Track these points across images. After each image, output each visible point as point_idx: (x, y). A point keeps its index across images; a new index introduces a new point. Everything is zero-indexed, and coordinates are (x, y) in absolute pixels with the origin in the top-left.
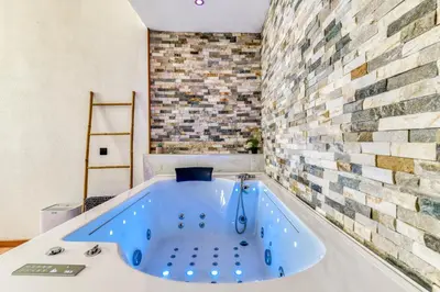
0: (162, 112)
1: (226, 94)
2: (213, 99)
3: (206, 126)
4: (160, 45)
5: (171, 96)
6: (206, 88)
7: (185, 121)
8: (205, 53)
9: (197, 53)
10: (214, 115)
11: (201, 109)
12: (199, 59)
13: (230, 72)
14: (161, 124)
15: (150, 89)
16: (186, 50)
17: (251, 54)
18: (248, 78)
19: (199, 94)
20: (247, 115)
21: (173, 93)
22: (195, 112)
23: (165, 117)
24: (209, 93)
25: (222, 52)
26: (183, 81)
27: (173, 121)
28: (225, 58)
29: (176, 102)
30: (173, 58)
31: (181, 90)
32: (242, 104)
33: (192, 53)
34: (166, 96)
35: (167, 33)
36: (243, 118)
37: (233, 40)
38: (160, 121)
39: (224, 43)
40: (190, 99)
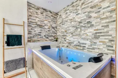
0: (31, 29)
1: (50, 26)
2: (46, 27)
3: (44, 34)
4: (31, 8)
5: (34, 25)
6: (45, 24)
7: (39, 33)
8: (44, 14)
9: (42, 13)
10: (46, 31)
11: (43, 29)
12: (43, 15)
13: (50, 21)
14: (31, 33)
15: (28, 21)
16: (39, 12)
17: (55, 17)
18: (54, 23)
19: (43, 25)
20: (54, 32)
21: (35, 24)
22: (41, 30)
23: (32, 31)
24: (45, 25)
25: (49, 15)
26: (38, 20)
27: (35, 32)
28: (49, 17)
29: (36, 27)
30: (35, 13)
31: (38, 23)
32: (53, 29)
33: (41, 13)
34: (33, 24)
35: (34, 5)
36: (53, 33)
37: (51, 13)
38: (31, 32)
39: (49, 13)
40: (40, 26)
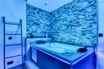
0: (29, 27)
1: (44, 24)
2: (42, 25)
3: (40, 31)
4: (29, 8)
7: (35, 30)
8: (40, 13)
9: (38, 13)
11: (39, 27)
12: (38, 15)
13: (45, 19)
14: (29, 30)
15: (27, 20)
16: (36, 11)
17: (49, 16)
18: (48, 21)
19: (38, 23)
21: (32, 22)
24: (41, 23)
25: (44, 14)
26: (35, 19)
27: (32, 29)
28: (44, 16)
29: (33, 25)
30: (32, 13)
31: (34, 22)
32: (47, 27)
35: (31, 6)
36: (47, 30)
37: (46, 12)
39: (44, 12)
